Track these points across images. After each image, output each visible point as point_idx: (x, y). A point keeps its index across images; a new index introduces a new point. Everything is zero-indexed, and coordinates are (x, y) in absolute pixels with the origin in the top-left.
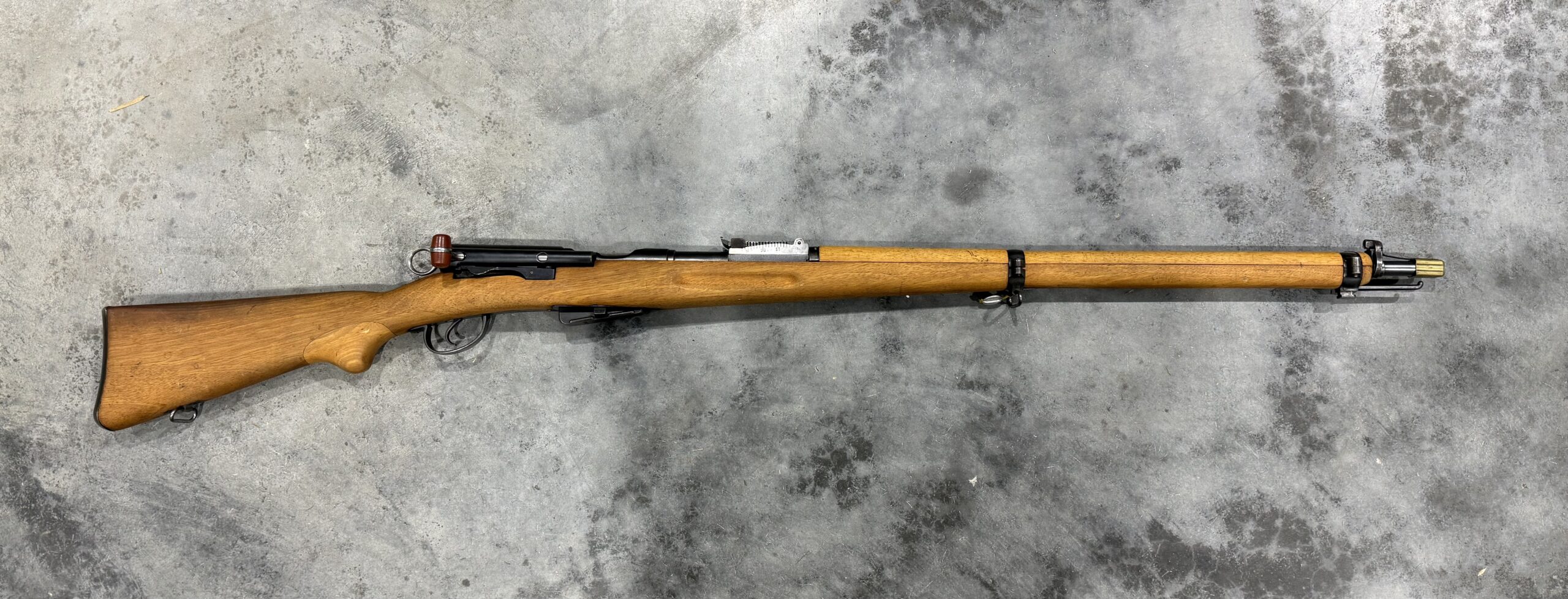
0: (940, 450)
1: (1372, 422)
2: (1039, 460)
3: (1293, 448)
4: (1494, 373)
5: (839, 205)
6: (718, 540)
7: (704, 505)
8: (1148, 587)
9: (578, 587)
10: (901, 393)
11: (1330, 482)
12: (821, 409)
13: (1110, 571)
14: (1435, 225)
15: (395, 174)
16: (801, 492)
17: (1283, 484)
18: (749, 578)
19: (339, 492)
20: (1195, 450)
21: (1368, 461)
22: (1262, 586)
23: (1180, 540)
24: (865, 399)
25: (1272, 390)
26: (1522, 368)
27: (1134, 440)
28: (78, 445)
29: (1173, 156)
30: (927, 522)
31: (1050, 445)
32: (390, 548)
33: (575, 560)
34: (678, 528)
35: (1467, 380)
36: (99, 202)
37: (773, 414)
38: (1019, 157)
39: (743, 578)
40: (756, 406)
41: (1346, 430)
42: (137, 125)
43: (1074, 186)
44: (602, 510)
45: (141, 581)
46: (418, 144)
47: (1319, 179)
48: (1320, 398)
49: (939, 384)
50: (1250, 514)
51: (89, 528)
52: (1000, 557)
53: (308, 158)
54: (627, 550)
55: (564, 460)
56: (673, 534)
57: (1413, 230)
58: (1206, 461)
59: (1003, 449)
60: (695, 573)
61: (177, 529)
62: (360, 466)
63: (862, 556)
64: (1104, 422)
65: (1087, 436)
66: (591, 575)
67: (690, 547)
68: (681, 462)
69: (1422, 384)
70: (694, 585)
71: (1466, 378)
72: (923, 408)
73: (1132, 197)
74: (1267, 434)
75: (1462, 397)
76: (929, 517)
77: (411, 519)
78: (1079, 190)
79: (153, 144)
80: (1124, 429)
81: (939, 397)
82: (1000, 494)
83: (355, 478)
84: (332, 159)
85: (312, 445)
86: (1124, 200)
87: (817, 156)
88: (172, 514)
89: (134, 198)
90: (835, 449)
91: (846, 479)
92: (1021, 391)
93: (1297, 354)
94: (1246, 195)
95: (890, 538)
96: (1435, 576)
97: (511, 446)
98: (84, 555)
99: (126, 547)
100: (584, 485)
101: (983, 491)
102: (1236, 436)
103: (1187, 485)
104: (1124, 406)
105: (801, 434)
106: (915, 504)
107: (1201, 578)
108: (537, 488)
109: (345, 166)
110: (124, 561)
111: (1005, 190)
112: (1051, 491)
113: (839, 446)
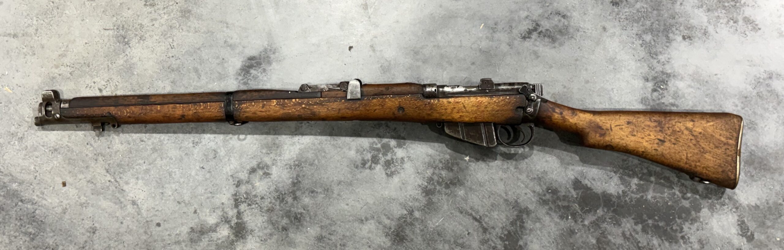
6: (313, 197)
7: (304, 176)
9: (227, 226)
13: (550, 209)
19: (81, 172)
22: (645, 216)
23: (592, 190)
30: (439, 183)
32: (112, 204)
33: (226, 210)
34: (288, 190)
39: (328, 219)
44: (242, 180)
52: (484, 202)
54: (257, 203)
56: (285, 194)
60: (299, 216)
62: (95, 157)
63: (400, 204)
66: (235, 218)
67: (295, 201)
68: (290, 152)
70: (298, 224)
75: (761, 103)
76: (441, 180)
77: (125, 187)
83: (93, 164)
93: (658, 80)
95: (417, 193)
96: (753, 209)
100: (231, 166)
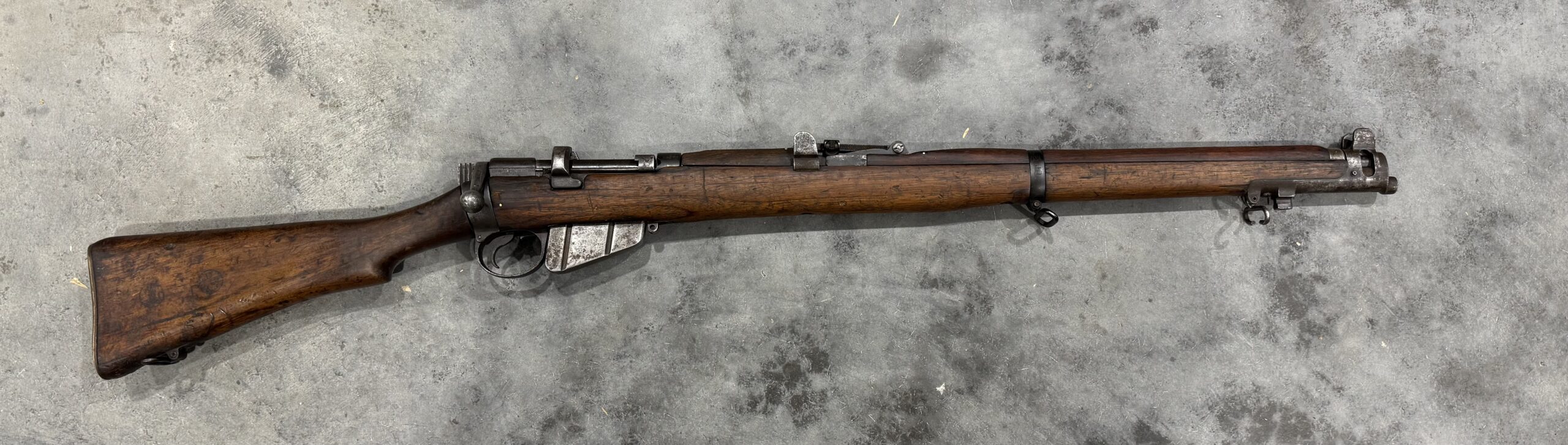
0: (903, 357)
1: (1375, 301)
2: (1012, 361)
3: (1290, 335)
4: (1508, 242)
5: (781, 88)
10: (858, 296)
11: (1332, 370)
12: (769, 318)
14: (1440, 80)
15: (274, 75)
16: (751, 410)
17: (1281, 375)
20: (1182, 342)
21: (1372, 344)
24: (818, 305)
25: (1265, 271)
26: (1537, 234)
27: (1115, 335)
29: (1150, 15)
31: (1024, 345)
35: (1478, 251)
38: (978, 26)
40: (697, 319)
41: (1347, 311)
43: (1041, 55)
46: (297, 39)
47: (1311, 35)
48: (1318, 278)
49: (899, 284)
50: (1245, 409)
53: (175, 62)
55: (483, 388)
57: (1417, 88)
58: (1195, 354)
59: (973, 352)
64: (1082, 317)
65: (1065, 333)
69: (1429, 257)
71: (1476, 248)
72: (883, 311)
73: (1105, 65)
74: (1262, 321)
78: (1047, 59)
80: (1104, 323)
81: (900, 298)
82: (971, 402)
84: (202, 61)
85: (201, 387)
86: (1097, 68)
87: (752, 34)
90: (787, 361)
91: (801, 394)
92: (990, 287)
94: (1231, 56)
97: (423, 377)
101: (952, 399)
102: (1228, 324)
103: (1175, 382)
104: (1104, 298)
105: (749, 347)
106: (878, 417)
108: (456, 421)
109: (216, 68)
111: (965, 63)
112: (1027, 396)
113: (791, 358)
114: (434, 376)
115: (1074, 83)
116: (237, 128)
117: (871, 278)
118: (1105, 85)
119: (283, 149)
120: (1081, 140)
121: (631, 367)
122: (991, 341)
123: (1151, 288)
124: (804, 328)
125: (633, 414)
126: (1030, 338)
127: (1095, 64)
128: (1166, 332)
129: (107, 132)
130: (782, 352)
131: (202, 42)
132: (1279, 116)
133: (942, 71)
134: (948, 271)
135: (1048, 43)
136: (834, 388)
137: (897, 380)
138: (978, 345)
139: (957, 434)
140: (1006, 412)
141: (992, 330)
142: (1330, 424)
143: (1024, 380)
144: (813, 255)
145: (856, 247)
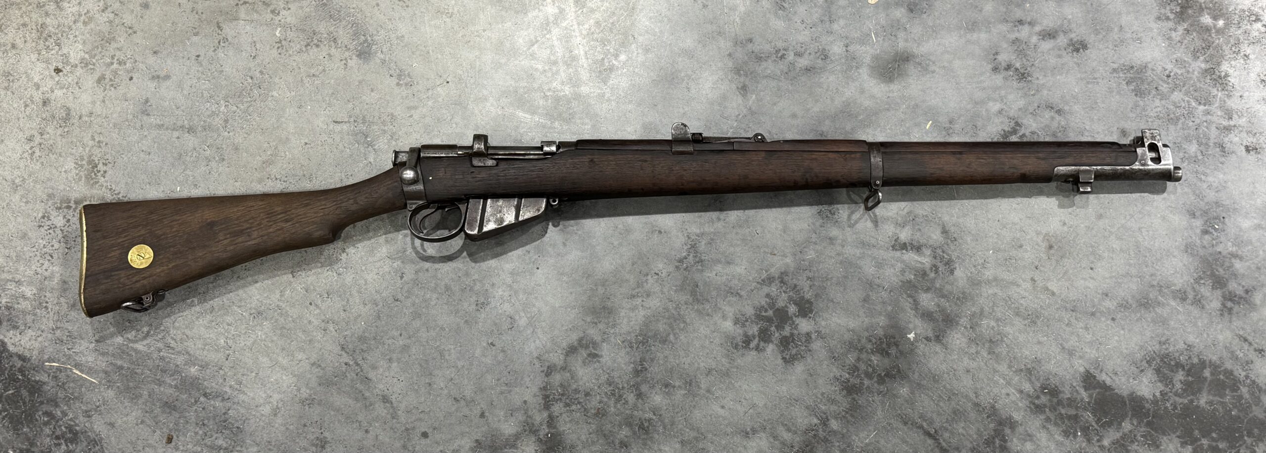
0: (878, 307)
2: (973, 315)
3: (1215, 304)
5: (773, 84)
8: (1087, 435)
10: (838, 254)
11: (1253, 334)
15: (361, 58)
16: (745, 347)
17: (1208, 335)
18: (698, 430)
20: (1121, 304)
24: (803, 260)
25: (1188, 248)
27: (1063, 296)
28: (46, 307)
29: (1080, 39)
31: (983, 301)
36: (77, 83)
37: (716, 274)
38: (937, 42)
40: (700, 267)
41: (1262, 285)
42: (116, 15)
43: (991, 66)
45: (102, 439)
46: (382, 32)
48: (1234, 256)
49: (874, 246)
50: (1179, 365)
51: (53, 387)
53: (280, 45)
55: (517, 318)
58: (1133, 316)
59: (939, 306)
61: (140, 388)
64: (1033, 280)
65: (1018, 293)
72: (860, 267)
73: (1045, 76)
74: (1189, 290)
78: (995, 69)
79: (130, 31)
80: (1053, 286)
81: (875, 258)
82: (938, 348)
84: (301, 45)
85: (278, 306)
86: (1038, 78)
87: (751, 40)
88: (136, 373)
89: (111, 80)
90: (777, 307)
91: (788, 335)
92: (953, 252)
94: (1149, 73)
97: (468, 306)
98: (46, 413)
99: (89, 406)
101: (921, 345)
102: (1160, 291)
103: (1116, 338)
104: (1051, 265)
105: (743, 293)
106: (855, 359)
107: (1137, 426)
108: (492, 344)
109: (313, 51)
110: (86, 419)
111: (927, 69)
112: (987, 345)
113: (780, 304)
114: (477, 305)
115: (1019, 89)
116: (327, 99)
117: (849, 240)
118: (1045, 92)
119: (364, 117)
120: (1027, 134)
121: (642, 306)
122: (954, 297)
123: (1092, 258)
124: (792, 279)
125: (643, 346)
126: (989, 296)
127: (1035, 75)
128: (1107, 295)
129: (218, 96)
130: (772, 299)
131: (304, 31)
132: (1193, 122)
133: (908, 75)
134: (916, 237)
135: (996, 57)
136: (818, 331)
137: (872, 326)
138: (943, 300)
139: (926, 376)
140: (969, 359)
141: (955, 288)
142: (1254, 381)
143: (984, 331)
144: (799, 219)
145: (836, 213)
